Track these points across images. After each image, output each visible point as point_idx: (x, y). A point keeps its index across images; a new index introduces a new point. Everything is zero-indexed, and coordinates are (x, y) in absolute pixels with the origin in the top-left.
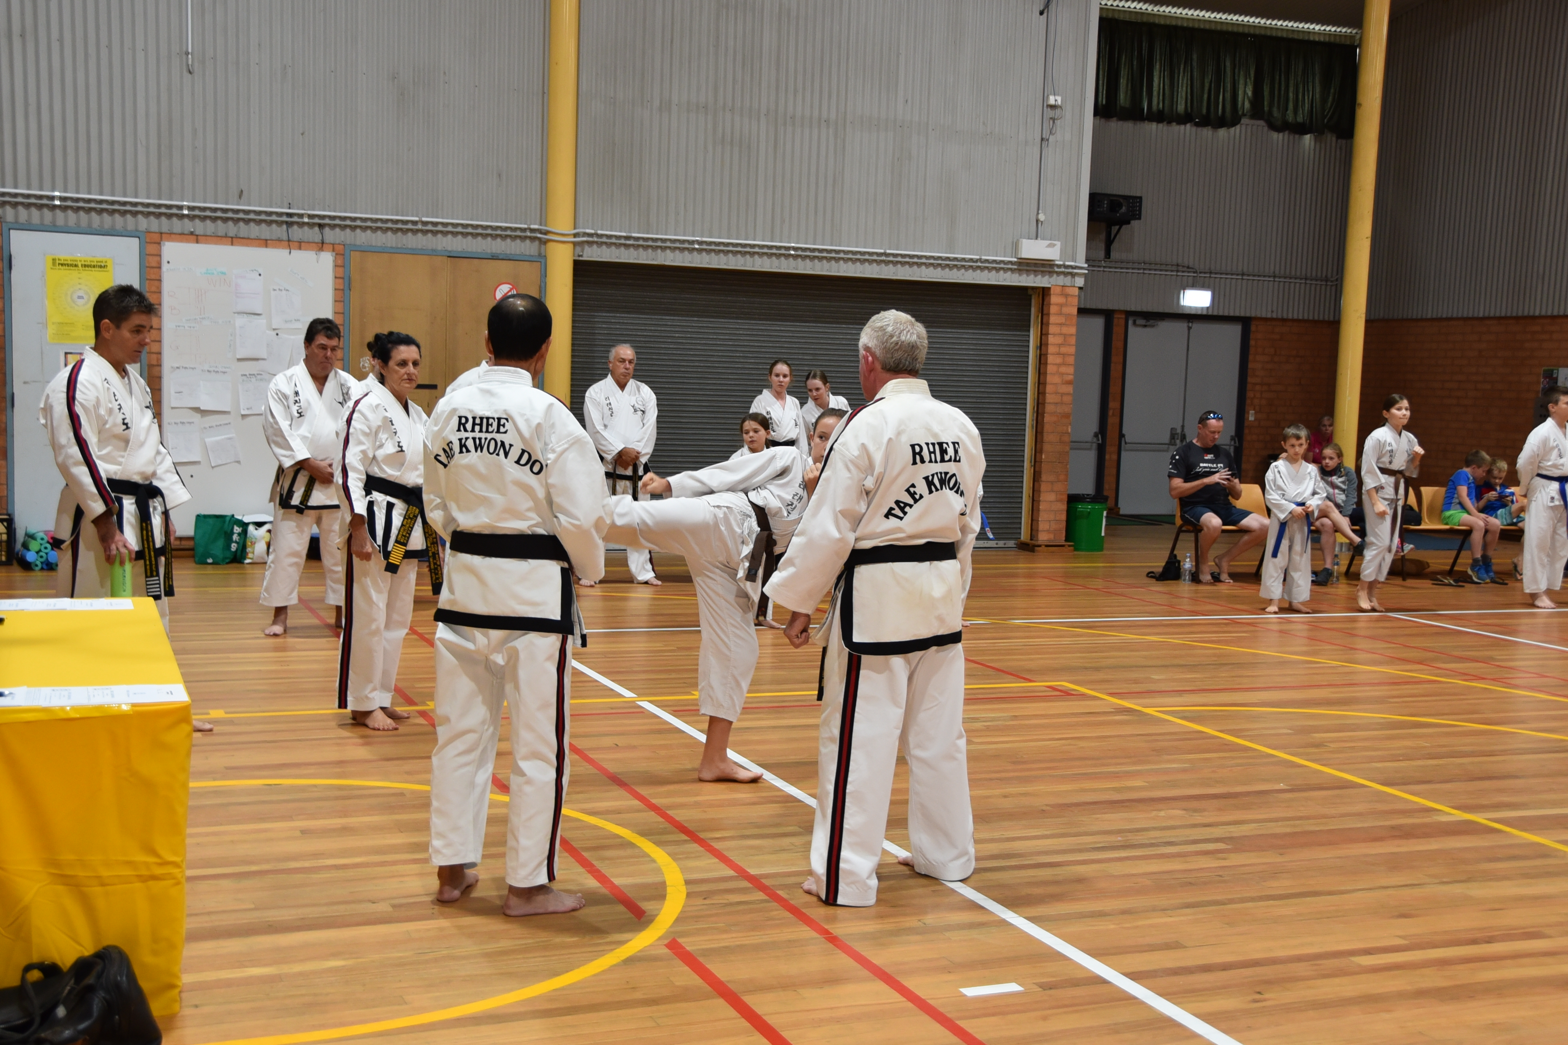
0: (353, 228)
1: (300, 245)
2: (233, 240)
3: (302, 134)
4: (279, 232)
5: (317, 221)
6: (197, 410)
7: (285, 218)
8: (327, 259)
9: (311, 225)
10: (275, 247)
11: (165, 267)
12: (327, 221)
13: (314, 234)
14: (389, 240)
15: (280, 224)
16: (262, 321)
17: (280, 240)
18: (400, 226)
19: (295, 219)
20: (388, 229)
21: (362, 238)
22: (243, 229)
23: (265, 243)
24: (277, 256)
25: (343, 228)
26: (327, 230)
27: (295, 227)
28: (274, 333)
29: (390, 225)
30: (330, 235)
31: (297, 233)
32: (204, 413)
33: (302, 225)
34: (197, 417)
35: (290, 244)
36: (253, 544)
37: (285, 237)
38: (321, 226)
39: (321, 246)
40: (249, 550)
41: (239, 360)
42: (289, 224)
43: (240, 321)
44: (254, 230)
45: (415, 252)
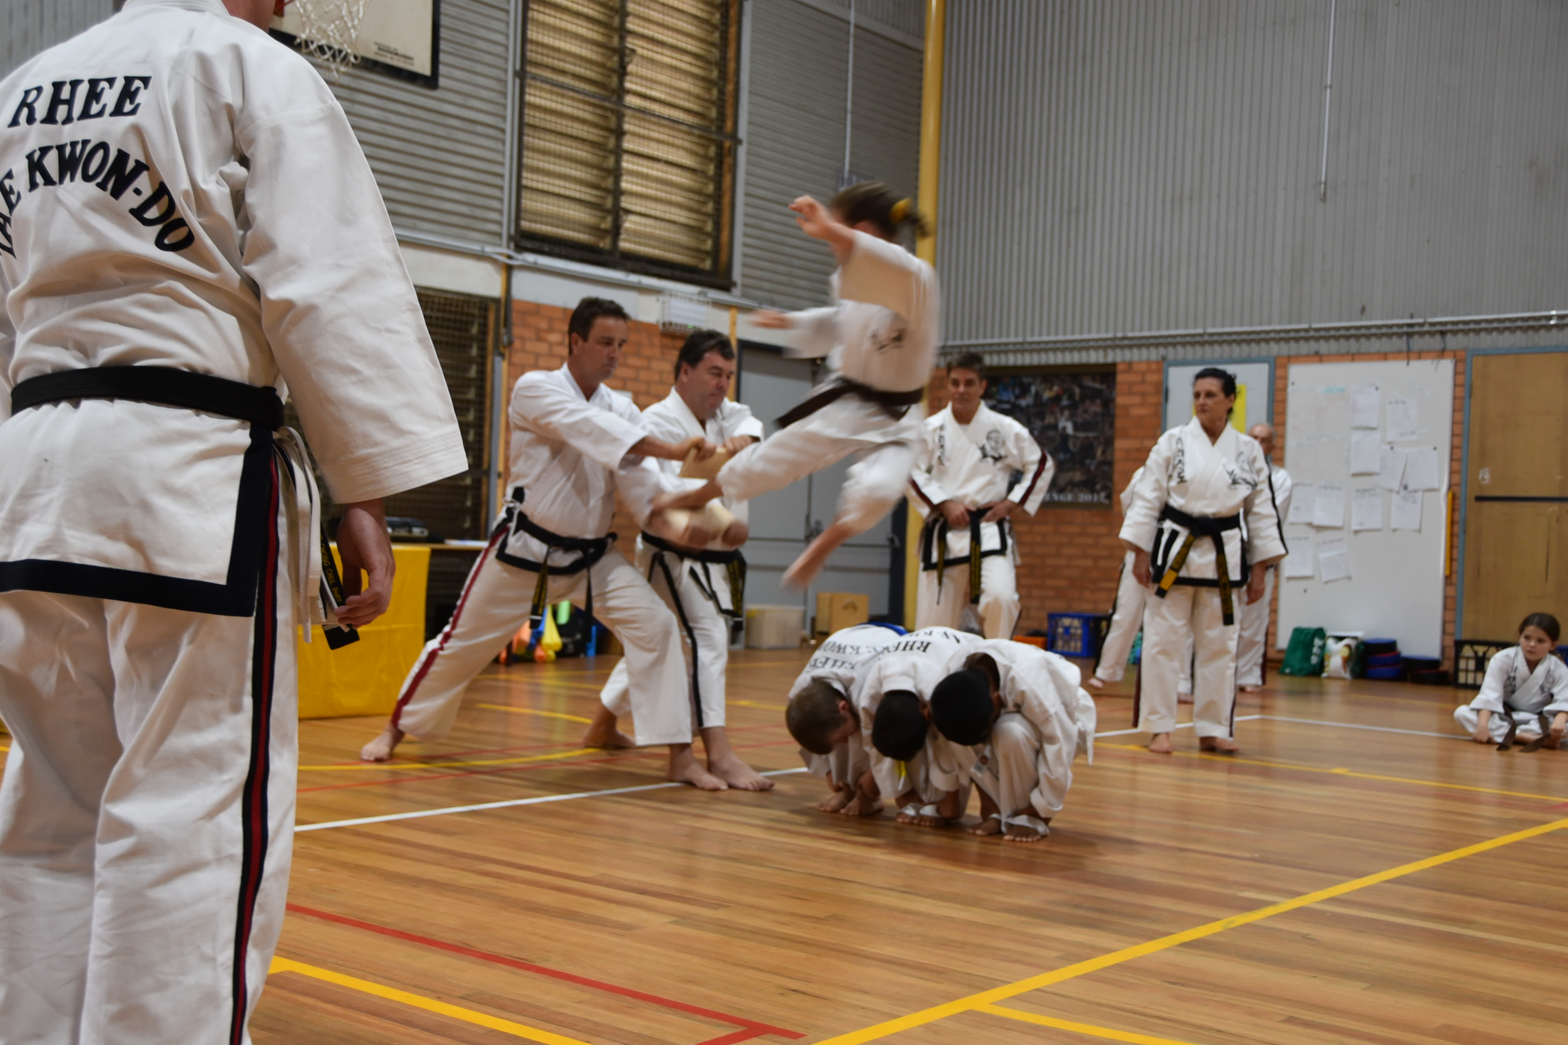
0: (1477, 332)
1: (1420, 355)
2: (1353, 357)
3: (1428, 241)
4: (1399, 343)
5: (1438, 328)
6: (1310, 525)
7: (1405, 329)
8: (1447, 366)
9: (1432, 334)
10: (1395, 359)
11: (1290, 389)
12: (1449, 327)
13: (1435, 342)
14: (1519, 339)
15: (1399, 335)
16: (1376, 436)
17: (1399, 352)
18: (1531, 323)
19: (1416, 329)
20: (1517, 328)
21: (1486, 341)
22: (1365, 345)
23: (1384, 356)
24: (1396, 368)
25: (1466, 332)
26: (1449, 337)
27: (1416, 337)
28: (1389, 447)
29: (1519, 324)
30: (1452, 342)
31: (1417, 343)
32: (1319, 528)
33: (1422, 334)
34: (1312, 533)
35: (1409, 354)
36: (1329, 657)
37: (1405, 348)
38: (1443, 333)
39: (1441, 354)
40: (1326, 663)
41: (1355, 475)
42: (1410, 335)
43: (1356, 436)
44: (1376, 345)
45: (1545, 351)
